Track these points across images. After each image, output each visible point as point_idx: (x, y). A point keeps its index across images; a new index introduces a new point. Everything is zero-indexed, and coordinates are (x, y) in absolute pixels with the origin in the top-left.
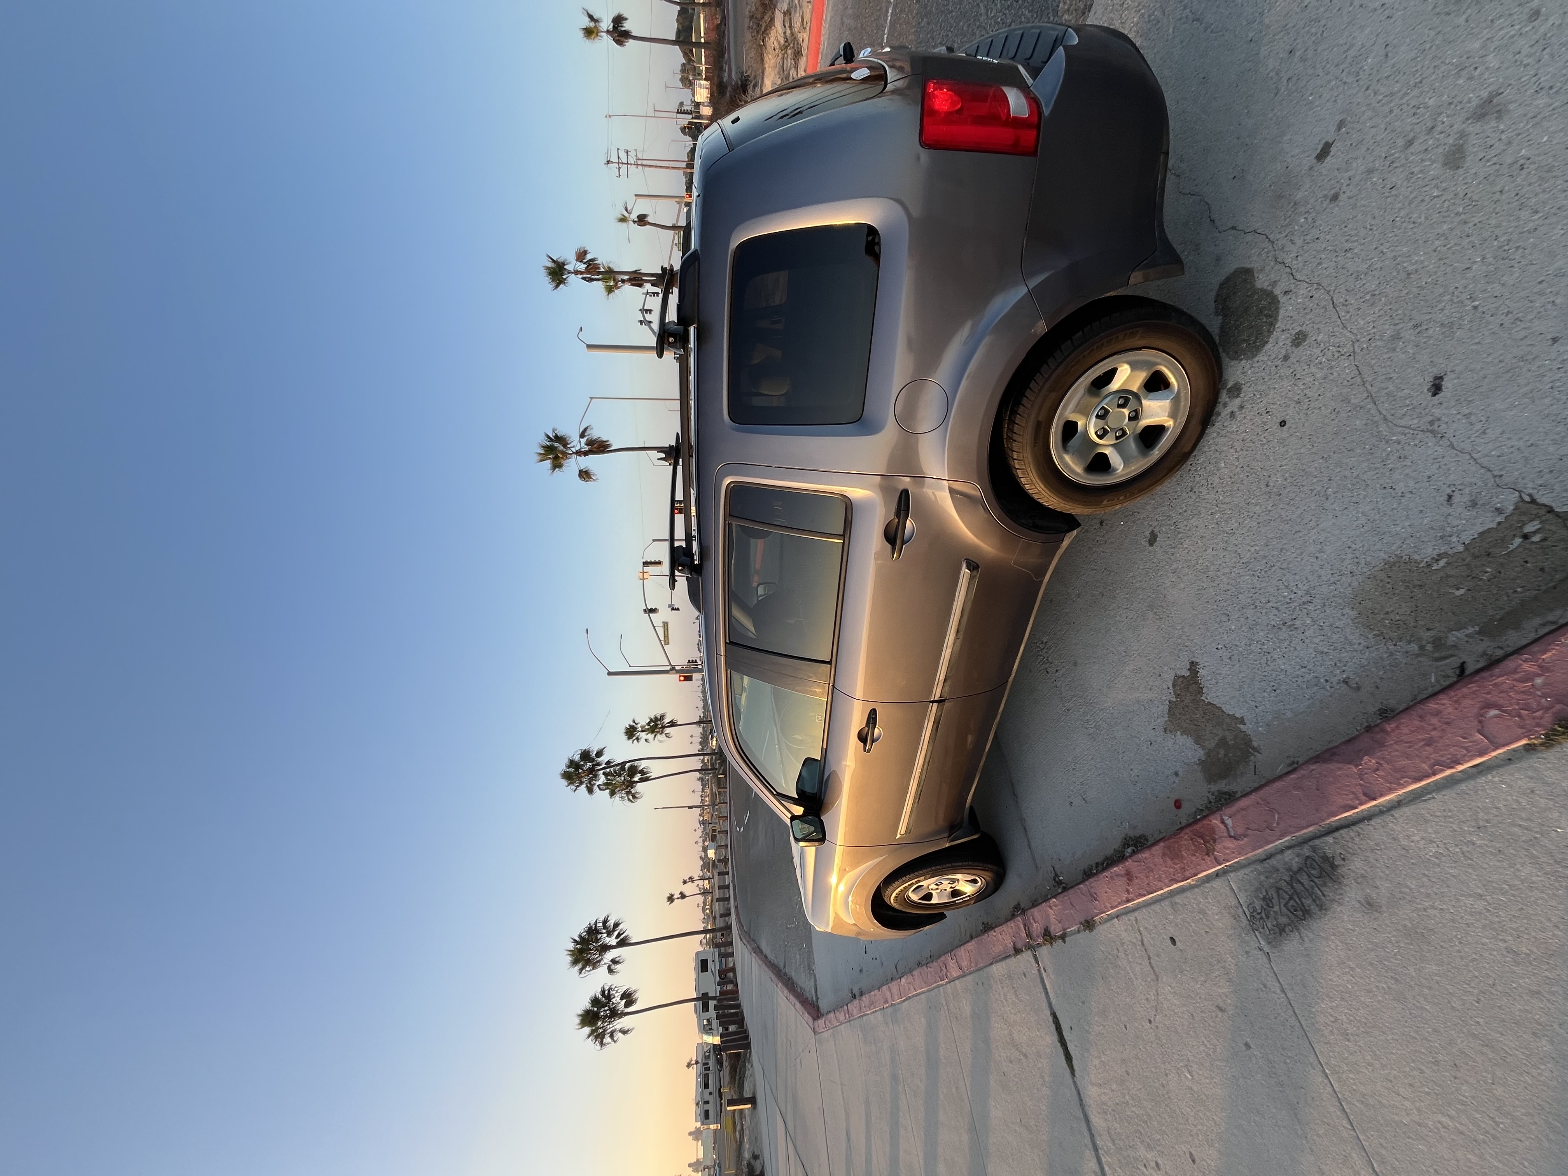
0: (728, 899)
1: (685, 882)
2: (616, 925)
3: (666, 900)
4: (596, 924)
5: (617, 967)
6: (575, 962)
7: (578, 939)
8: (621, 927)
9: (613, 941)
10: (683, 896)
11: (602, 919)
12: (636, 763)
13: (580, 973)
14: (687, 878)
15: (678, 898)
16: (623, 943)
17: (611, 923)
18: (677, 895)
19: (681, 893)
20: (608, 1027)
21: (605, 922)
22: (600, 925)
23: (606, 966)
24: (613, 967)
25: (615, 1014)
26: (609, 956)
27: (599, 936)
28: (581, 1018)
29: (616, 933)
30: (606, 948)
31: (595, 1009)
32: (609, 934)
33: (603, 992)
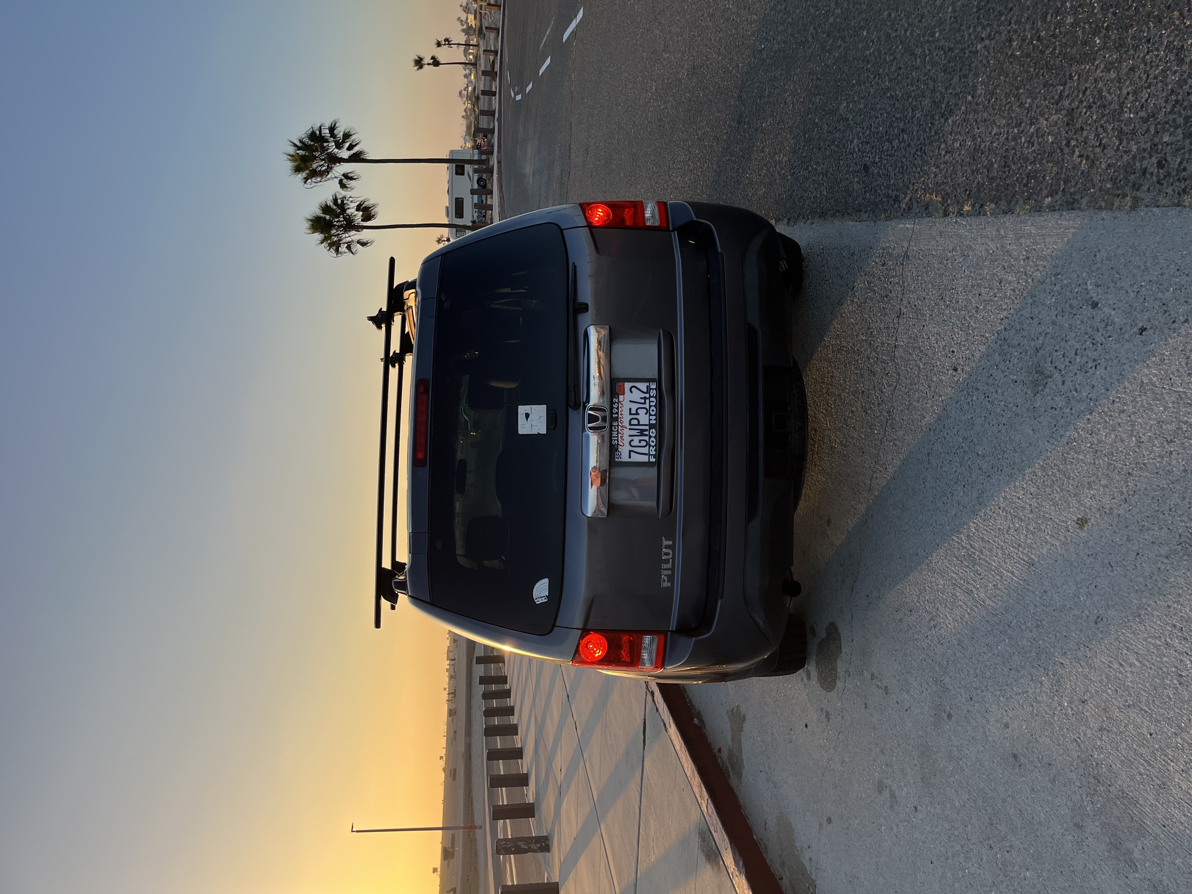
0: (492, 131)
1: (439, 44)
2: (347, 136)
3: (413, 63)
4: (320, 130)
5: (352, 183)
6: (298, 169)
7: (299, 144)
8: (353, 138)
9: (345, 154)
10: (436, 63)
11: (328, 125)
13: (305, 182)
14: (441, 39)
15: (428, 64)
16: (357, 158)
17: (340, 133)
19: (433, 58)
20: (344, 235)
21: (332, 129)
22: (326, 132)
23: (337, 181)
24: (345, 181)
25: (350, 225)
26: (340, 169)
27: (325, 144)
28: (311, 223)
29: (347, 145)
30: (335, 160)
31: (328, 217)
32: (339, 146)
33: (335, 200)
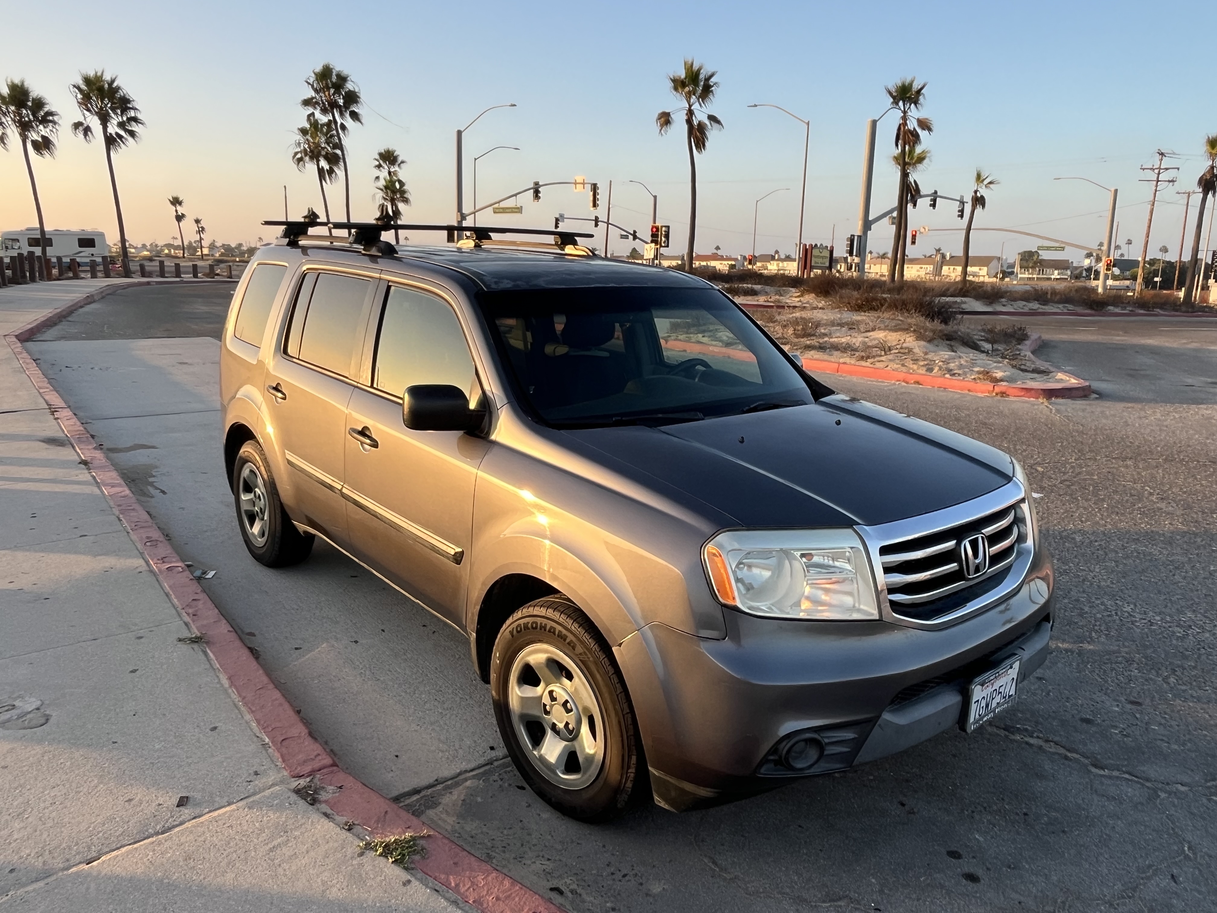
0: (163, 276)
1: (197, 221)
2: (132, 134)
3: (175, 195)
4: (135, 109)
5: (81, 135)
6: (87, 80)
7: (115, 85)
8: (130, 139)
9: (113, 129)
10: (179, 218)
11: (139, 116)
12: (342, 163)
13: (74, 86)
14: (203, 224)
15: (176, 211)
16: (111, 141)
17: (134, 127)
18: (181, 210)
19: (183, 216)
20: (9, 119)
21: (135, 120)
22: (132, 114)
23: (82, 119)
24: (81, 128)
25: (24, 127)
26: (94, 122)
27: (119, 111)
28: (19, 84)
29: (122, 133)
30: (104, 120)
31: (30, 104)
32: (121, 125)
33: (51, 114)
